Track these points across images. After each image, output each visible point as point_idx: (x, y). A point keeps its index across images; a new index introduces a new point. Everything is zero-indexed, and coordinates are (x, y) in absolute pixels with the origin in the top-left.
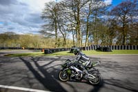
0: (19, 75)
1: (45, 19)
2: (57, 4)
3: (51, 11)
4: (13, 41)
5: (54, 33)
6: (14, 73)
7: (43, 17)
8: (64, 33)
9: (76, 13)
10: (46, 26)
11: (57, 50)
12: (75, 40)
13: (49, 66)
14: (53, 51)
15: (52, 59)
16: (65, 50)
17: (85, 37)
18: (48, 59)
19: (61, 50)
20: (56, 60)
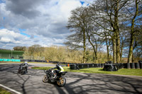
0: (45, 90)
1: (71, 29)
2: (86, 10)
3: (78, 19)
4: (39, 54)
5: (81, 44)
6: (40, 88)
7: (69, 27)
8: (94, 44)
9: (113, 17)
10: (72, 36)
11: (86, 66)
12: (111, 53)
13: (75, 85)
14: (80, 66)
15: (79, 76)
16: (96, 66)
17: (126, 49)
18: (75, 76)
19: (91, 66)
20: (85, 78)
